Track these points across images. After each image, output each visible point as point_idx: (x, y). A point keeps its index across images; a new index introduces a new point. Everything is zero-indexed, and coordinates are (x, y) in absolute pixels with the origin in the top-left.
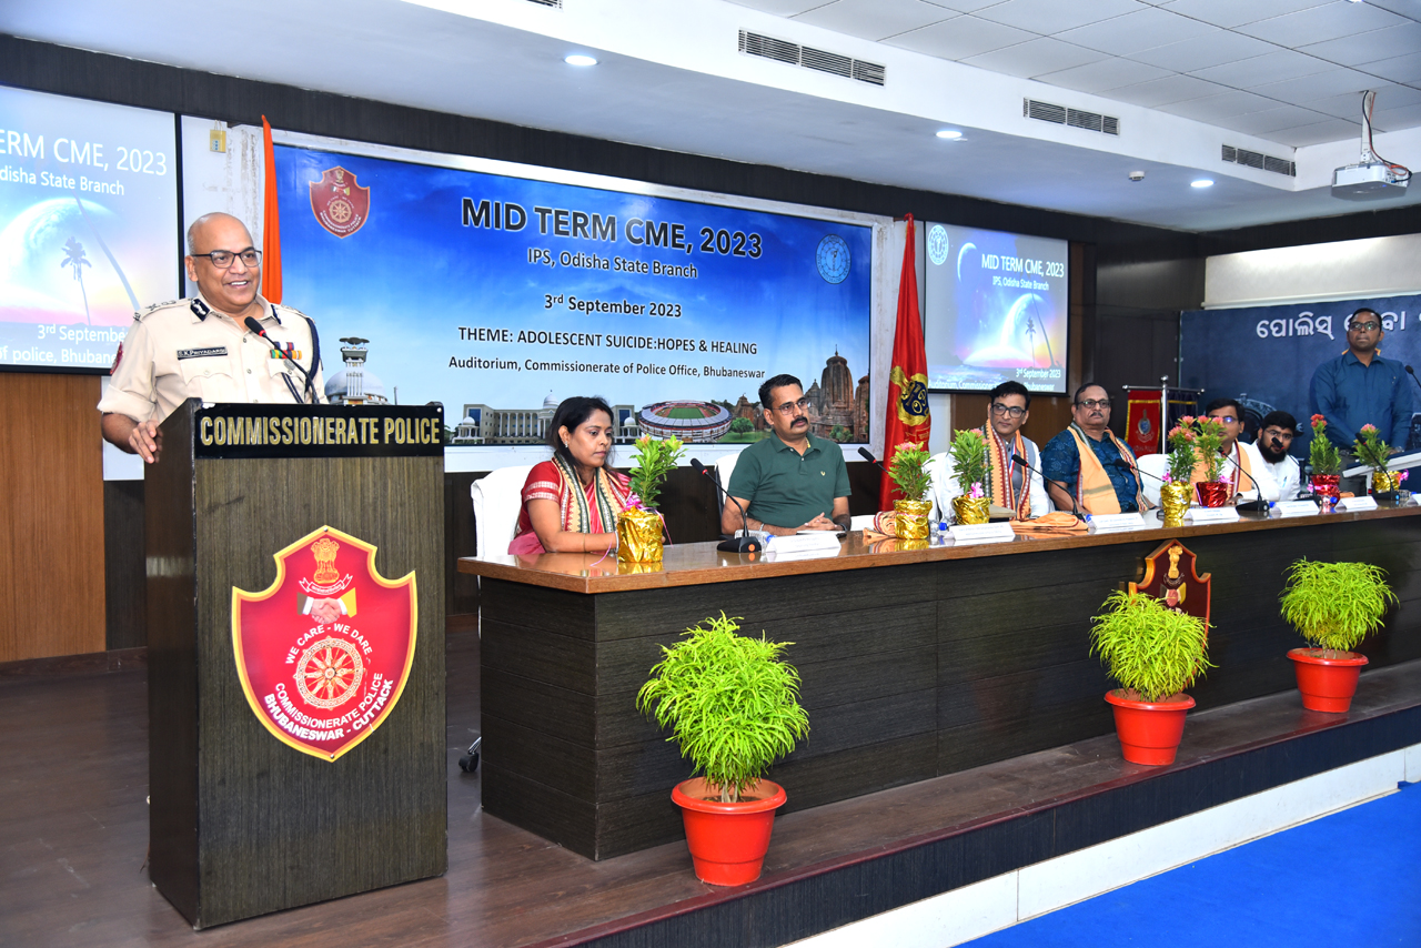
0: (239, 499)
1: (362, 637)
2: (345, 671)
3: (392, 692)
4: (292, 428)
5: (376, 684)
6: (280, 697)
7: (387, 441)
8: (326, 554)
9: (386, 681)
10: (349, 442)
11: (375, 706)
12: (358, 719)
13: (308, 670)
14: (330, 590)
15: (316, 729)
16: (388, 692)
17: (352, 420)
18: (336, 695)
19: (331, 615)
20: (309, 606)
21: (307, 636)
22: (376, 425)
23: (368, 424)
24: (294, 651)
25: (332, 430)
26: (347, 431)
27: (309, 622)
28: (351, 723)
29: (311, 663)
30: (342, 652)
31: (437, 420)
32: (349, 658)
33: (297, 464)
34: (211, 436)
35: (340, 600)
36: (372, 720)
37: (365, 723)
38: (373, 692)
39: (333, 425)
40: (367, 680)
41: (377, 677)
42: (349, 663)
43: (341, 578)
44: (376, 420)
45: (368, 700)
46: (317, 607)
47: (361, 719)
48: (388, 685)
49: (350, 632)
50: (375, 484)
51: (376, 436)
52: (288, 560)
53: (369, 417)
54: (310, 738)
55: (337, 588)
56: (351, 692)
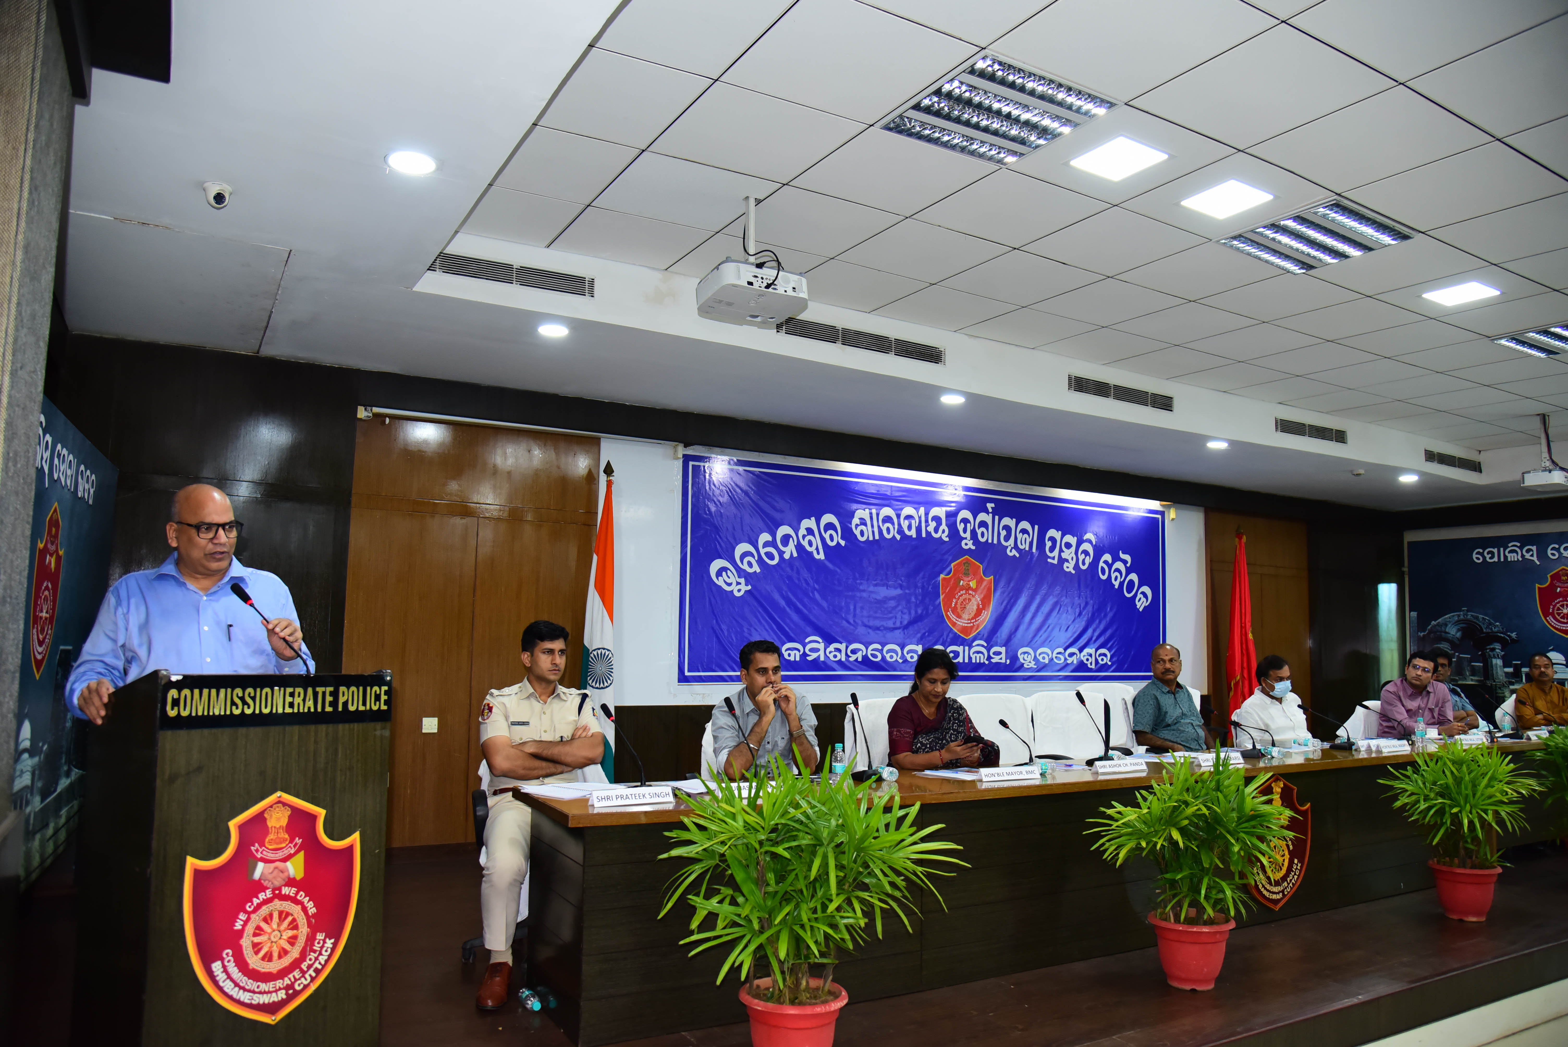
0: (199, 769)
1: (307, 898)
2: (290, 933)
3: (333, 949)
4: (254, 699)
5: (319, 943)
6: (226, 964)
7: (340, 709)
8: (278, 819)
9: (327, 940)
10: (306, 710)
11: (317, 965)
12: (299, 979)
13: (255, 935)
14: (280, 855)
15: (260, 993)
16: (329, 950)
17: (310, 690)
18: (280, 957)
19: (279, 879)
20: (260, 869)
21: (256, 901)
22: (331, 694)
23: (324, 693)
24: (242, 916)
25: (289, 699)
26: (304, 700)
27: (259, 887)
28: (293, 984)
29: (259, 928)
30: (288, 914)
31: (386, 688)
32: (294, 920)
33: (256, 732)
34: (176, 708)
35: (288, 864)
36: (313, 979)
37: (306, 983)
38: (315, 951)
39: (292, 695)
40: (311, 939)
41: (320, 936)
42: (294, 925)
43: (291, 842)
44: (332, 689)
45: (310, 960)
46: (267, 872)
47: (303, 979)
48: (329, 943)
49: (297, 893)
50: (327, 750)
51: (331, 704)
52: (242, 828)
53: (326, 686)
54: (254, 1002)
55: (286, 852)
56: (295, 953)
